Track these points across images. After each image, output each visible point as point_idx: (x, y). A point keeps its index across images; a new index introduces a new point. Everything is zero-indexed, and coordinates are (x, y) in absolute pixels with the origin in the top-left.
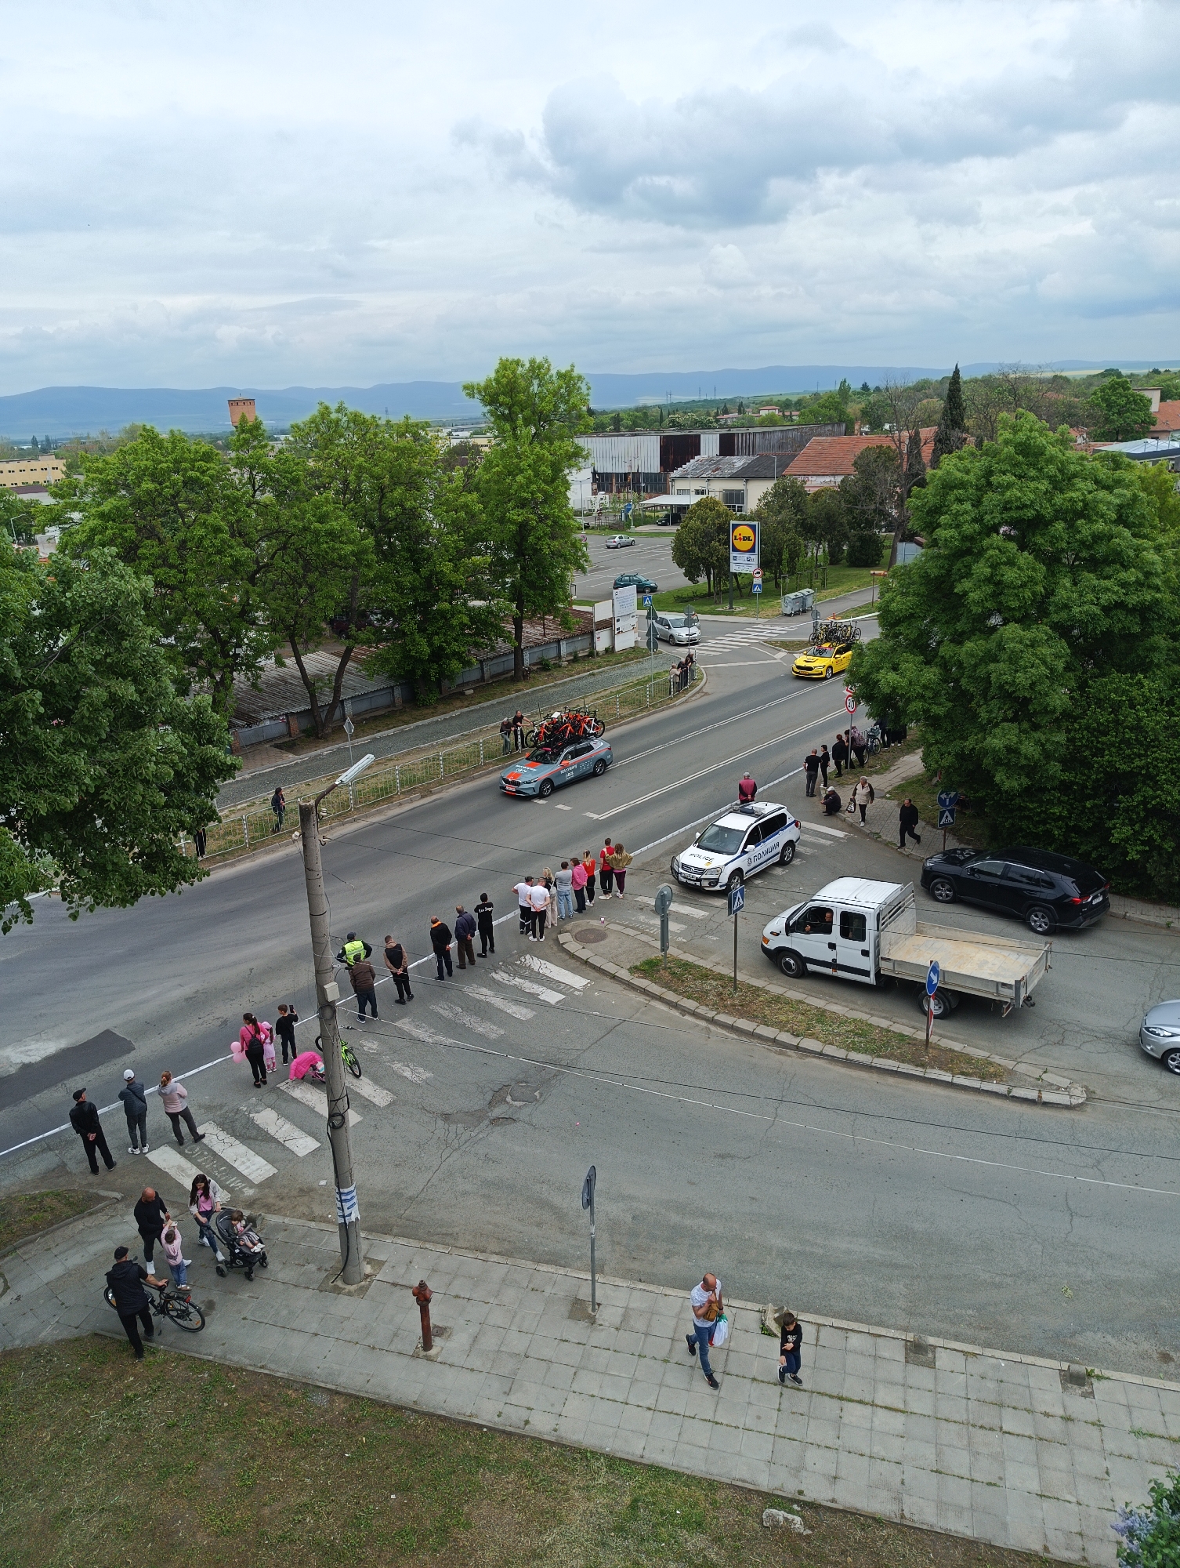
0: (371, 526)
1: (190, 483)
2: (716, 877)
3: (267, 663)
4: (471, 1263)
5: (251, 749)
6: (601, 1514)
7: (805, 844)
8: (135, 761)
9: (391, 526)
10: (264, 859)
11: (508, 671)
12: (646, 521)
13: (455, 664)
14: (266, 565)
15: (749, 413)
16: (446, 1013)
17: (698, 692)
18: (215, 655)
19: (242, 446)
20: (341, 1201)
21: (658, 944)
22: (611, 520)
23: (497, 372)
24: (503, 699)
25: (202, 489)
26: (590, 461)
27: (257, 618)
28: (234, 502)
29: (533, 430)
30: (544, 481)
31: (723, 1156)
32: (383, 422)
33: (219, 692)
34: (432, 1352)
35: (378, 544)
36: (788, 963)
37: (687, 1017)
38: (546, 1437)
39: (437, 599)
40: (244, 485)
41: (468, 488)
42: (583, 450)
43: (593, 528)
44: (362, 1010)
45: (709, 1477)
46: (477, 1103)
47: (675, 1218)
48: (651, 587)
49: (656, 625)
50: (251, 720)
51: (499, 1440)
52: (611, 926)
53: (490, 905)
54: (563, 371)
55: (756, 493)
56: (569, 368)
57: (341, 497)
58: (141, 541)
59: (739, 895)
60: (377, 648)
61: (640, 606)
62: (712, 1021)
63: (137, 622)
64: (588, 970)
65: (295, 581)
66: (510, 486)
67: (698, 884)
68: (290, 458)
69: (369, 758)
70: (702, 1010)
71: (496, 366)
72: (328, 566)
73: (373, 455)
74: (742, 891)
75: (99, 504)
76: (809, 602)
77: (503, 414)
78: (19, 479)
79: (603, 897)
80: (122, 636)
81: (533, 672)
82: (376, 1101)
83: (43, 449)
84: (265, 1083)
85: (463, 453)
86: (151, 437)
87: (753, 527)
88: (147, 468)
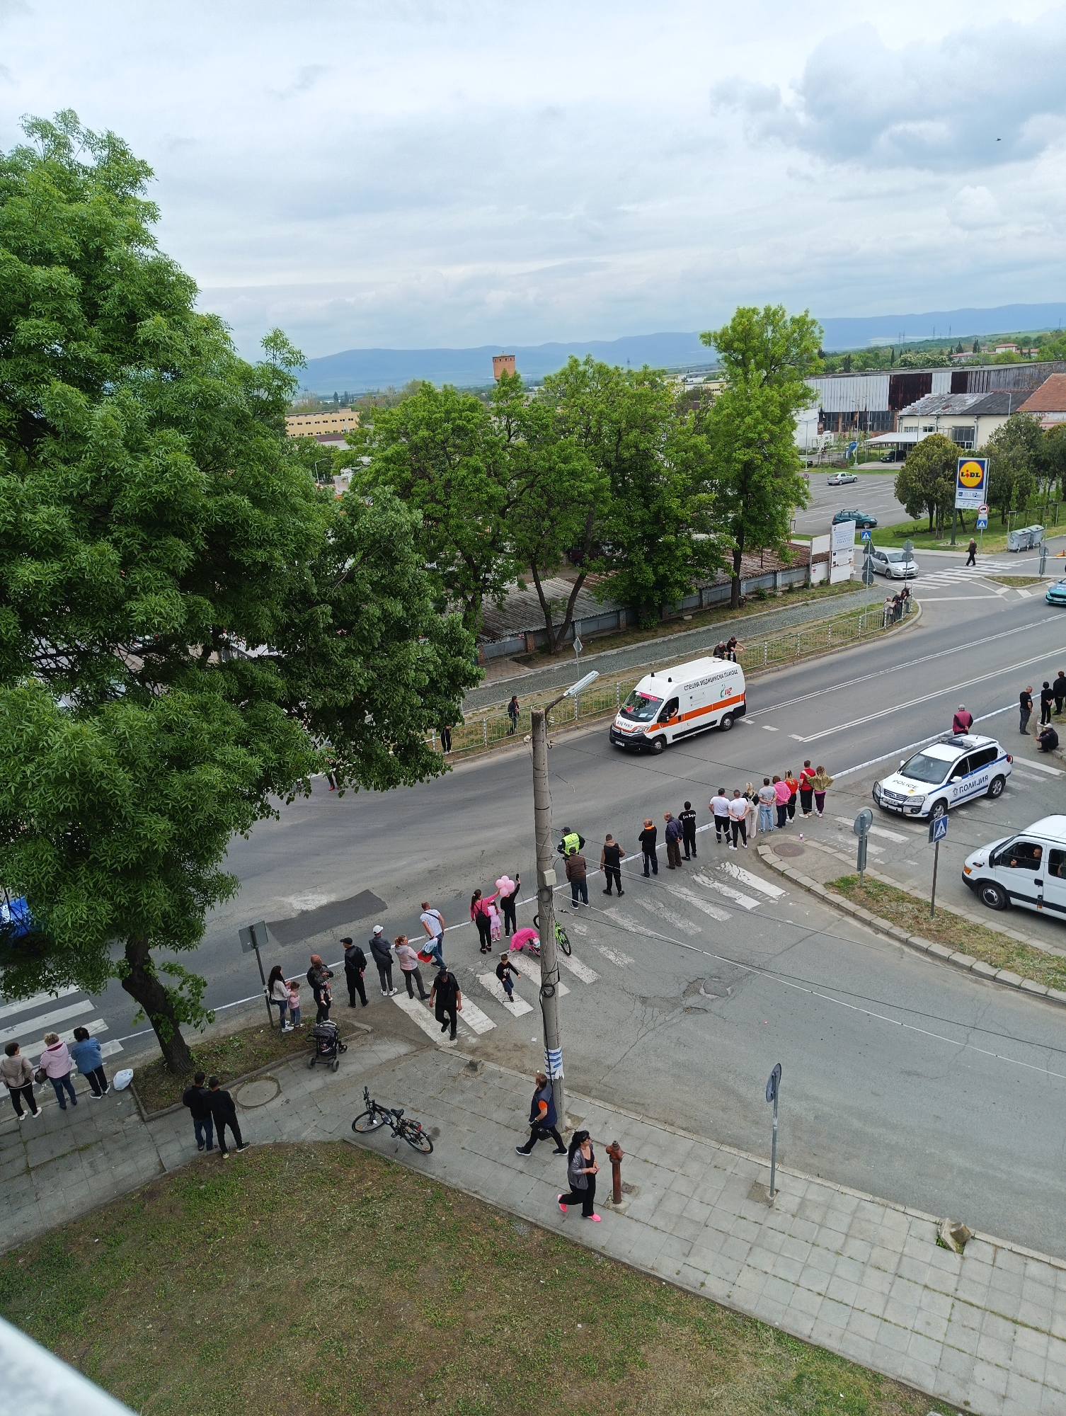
0: (608, 465)
1: (459, 431)
2: (919, 804)
3: (511, 586)
4: (661, 1134)
5: (494, 661)
6: (767, 1381)
7: (1016, 779)
8: (400, 668)
9: (626, 465)
10: (499, 757)
11: (725, 600)
12: (870, 459)
13: (677, 592)
14: (516, 501)
15: (984, 351)
16: (649, 907)
17: (912, 625)
18: (468, 579)
19: (502, 397)
20: (549, 1060)
21: (855, 864)
22: (835, 458)
23: (734, 320)
24: (719, 624)
25: (466, 435)
26: (818, 402)
27: (505, 547)
28: (492, 445)
29: (765, 373)
30: (773, 423)
31: (909, 1073)
32: (625, 371)
33: (470, 611)
34: (621, 1206)
35: (614, 482)
36: (989, 896)
37: (880, 936)
38: (719, 1301)
39: (663, 531)
40: (501, 431)
41: (697, 431)
42: (811, 391)
43: (816, 466)
44: (575, 897)
45: (874, 1369)
46: (673, 991)
47: (856, 1124)
48: (870, 523)
49: (873, 559)
50: (494, 635)
51: (677, 1295)
52: (810, 843)
53: (693, 812)
54: (797, 317)
55: (987, 431)
56: (803, 314)
57: (584, 440)
58: (415, 481)
59: (941, 824)
60: (607, 575)
61: (858, 540)
62: (906, 942)
63: (407, 549)
64: (784, 881)
65: (541, 515)
66: (739, 427)
67: (900, 810)
68: (542, 407)
69: (593, 675)
70: (896, 931)
71: (733, 314)
72: (567, 502)
73: (613, 402)
74: (945, 821)
75: (384, 450)
76: (1037, 539)
77: (736, 360)
78: (323, 429)
79: (802, 815)
80: (395, 561)
81: (750, 600)
82: (583, 978)
83: (343, 402)
84: (490, 950)
85: (695, 396)
86: (429, 392)
87: (981, 464)
88: (424, 418)
